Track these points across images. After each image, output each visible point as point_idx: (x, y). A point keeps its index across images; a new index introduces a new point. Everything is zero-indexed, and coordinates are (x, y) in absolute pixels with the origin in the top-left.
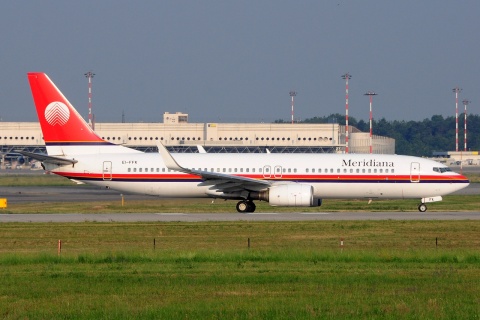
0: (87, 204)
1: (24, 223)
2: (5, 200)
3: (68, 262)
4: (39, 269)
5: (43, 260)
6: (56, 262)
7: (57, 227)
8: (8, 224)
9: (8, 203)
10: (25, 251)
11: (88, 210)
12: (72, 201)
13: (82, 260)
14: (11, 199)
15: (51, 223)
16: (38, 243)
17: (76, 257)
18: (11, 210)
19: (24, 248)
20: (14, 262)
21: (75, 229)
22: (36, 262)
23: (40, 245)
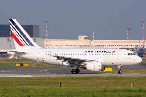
0: (142, 70)
1: (118, 77)
2: (112, 68)
3: (135, 91)
4: (124, 94)
5: (125, 91)
6: (130, 91)
7: (130, 78)
8: (113, 77)
9: (113, 69)
10: (119, 87)
11: (142, 72)
12: (136, 69)
13: (140, 91)
14: (114, 68)
15: (128, 77)
16: (124, 84)
17: (138, 89)
18: (114, 72)
19: (118, 86)
20: (115, 91)
21: (137, 79)
22: (123, 91)
23: (125, 85)
